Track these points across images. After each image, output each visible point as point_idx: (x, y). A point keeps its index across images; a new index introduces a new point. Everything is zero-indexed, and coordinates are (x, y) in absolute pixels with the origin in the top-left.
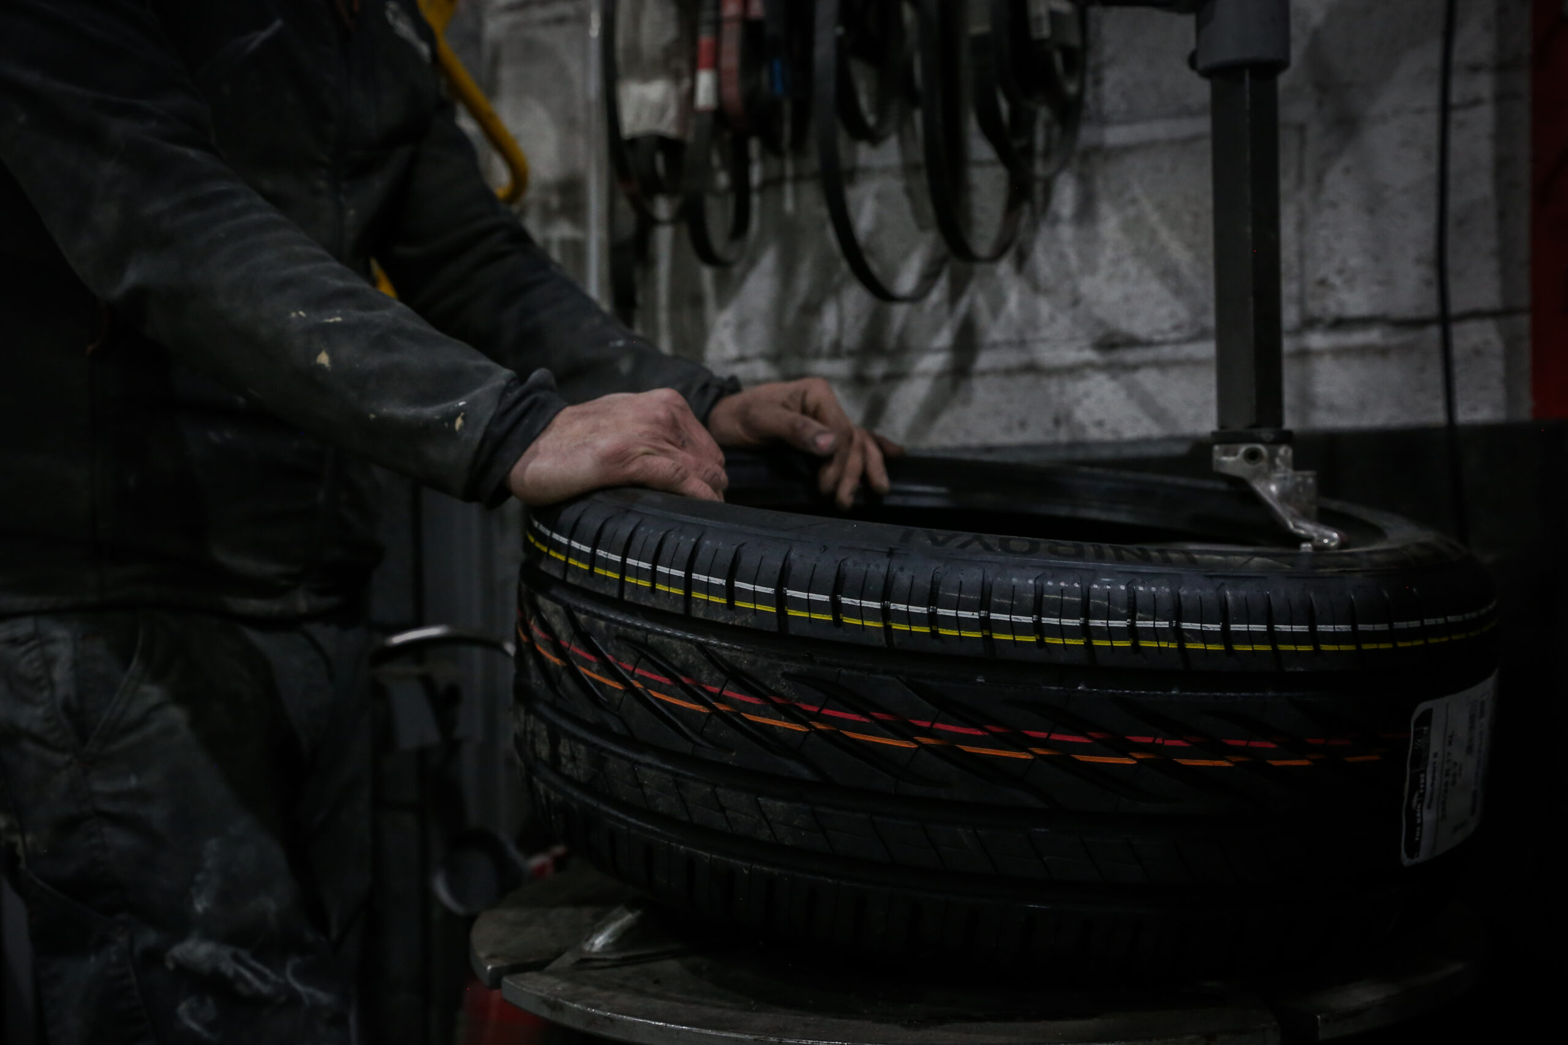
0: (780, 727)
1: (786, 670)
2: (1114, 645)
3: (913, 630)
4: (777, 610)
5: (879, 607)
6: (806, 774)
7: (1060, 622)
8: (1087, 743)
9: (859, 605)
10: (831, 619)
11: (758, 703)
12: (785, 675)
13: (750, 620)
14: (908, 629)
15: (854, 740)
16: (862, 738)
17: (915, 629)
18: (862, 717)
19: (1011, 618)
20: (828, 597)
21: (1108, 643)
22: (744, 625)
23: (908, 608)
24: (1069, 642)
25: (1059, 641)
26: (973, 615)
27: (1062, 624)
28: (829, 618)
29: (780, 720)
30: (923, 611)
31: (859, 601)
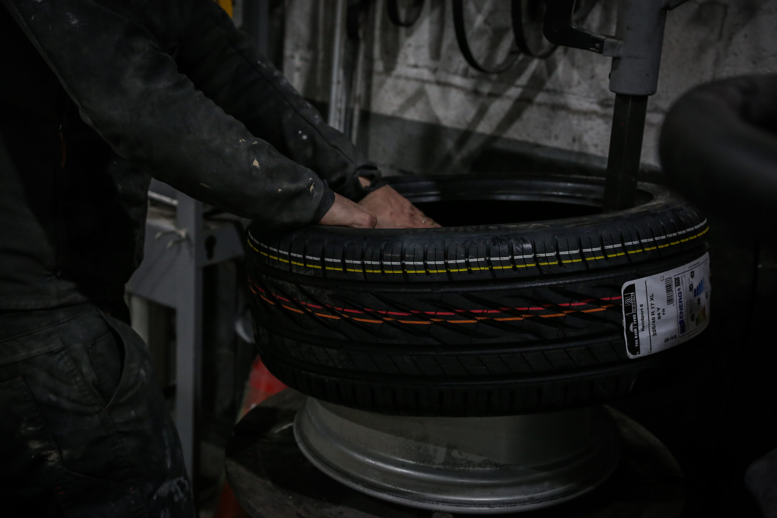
0: (329, 318)
1: (328, 293)
2: (460, 271)
3: (374, 272)
4: (322, 267)
5: (360, 263)
6: (342, 337)
7: (435, 263)
8: (453, 315)
9: (352, 263)
10: (342, 270)
11: (320, 308)
12: (328, 295)
13: (312, 273)
14: (372, 272)
15: (358, 321)
16: (361, 320)
17: (375, 272)
18: (359, 311)
19: (414, 263)
20: (340, 260)
21: (457, 270)
22: (310, 275)
23: (371, 263)
24: (440, 271)
25: (435, 272)
26: (398, 263)
27: (436, 263)
28: (341, 269)
29: (329, 315)
30: (378, 263)
31: (352, 261)
